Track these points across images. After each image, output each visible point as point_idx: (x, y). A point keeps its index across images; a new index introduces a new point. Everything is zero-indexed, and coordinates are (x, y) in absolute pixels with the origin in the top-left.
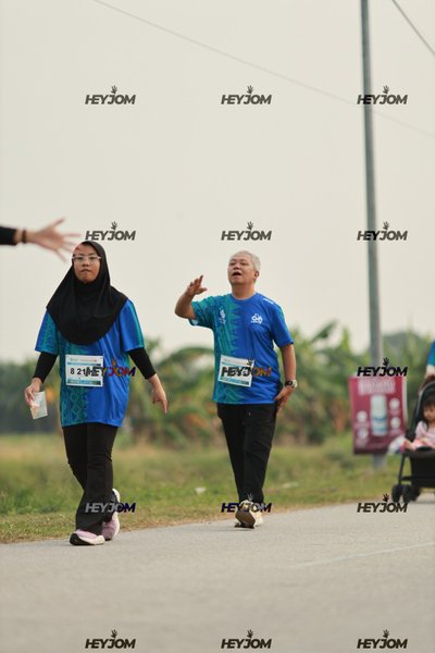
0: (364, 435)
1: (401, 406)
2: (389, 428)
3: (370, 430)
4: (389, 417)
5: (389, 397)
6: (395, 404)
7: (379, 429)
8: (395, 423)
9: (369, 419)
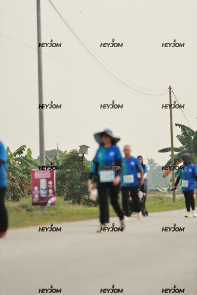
0: (37, 196)
1: (53, 184)
2: (48, 193)
3: (39, 195)
4: (48, 189)
5: (48, 180)
6: (50, 183)
7: (43, 193)
8: (51, 191)
9: (39, 190)
